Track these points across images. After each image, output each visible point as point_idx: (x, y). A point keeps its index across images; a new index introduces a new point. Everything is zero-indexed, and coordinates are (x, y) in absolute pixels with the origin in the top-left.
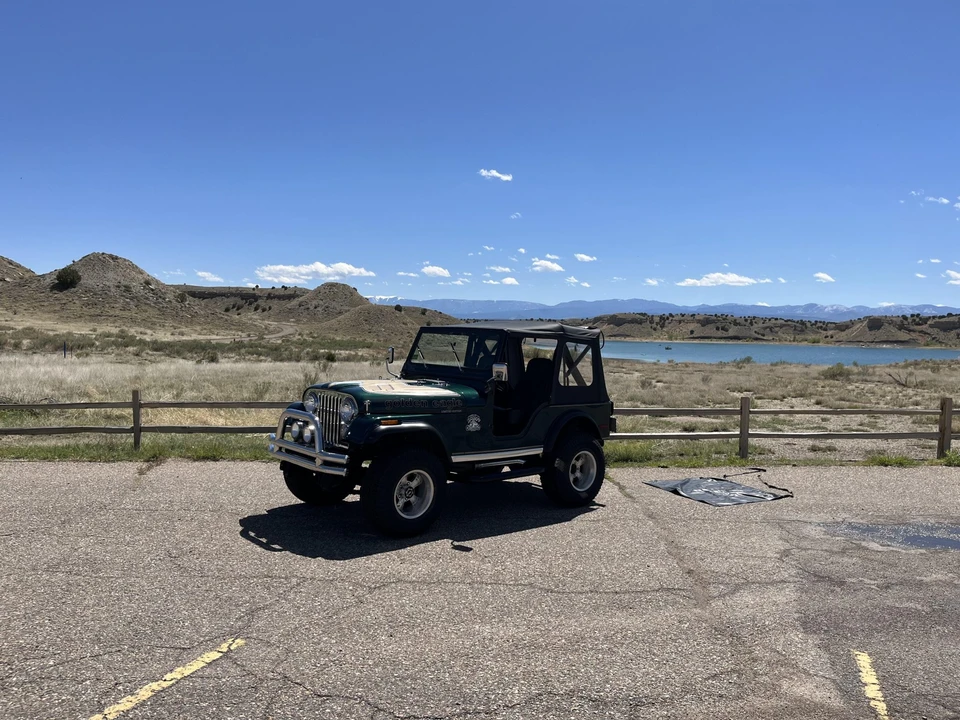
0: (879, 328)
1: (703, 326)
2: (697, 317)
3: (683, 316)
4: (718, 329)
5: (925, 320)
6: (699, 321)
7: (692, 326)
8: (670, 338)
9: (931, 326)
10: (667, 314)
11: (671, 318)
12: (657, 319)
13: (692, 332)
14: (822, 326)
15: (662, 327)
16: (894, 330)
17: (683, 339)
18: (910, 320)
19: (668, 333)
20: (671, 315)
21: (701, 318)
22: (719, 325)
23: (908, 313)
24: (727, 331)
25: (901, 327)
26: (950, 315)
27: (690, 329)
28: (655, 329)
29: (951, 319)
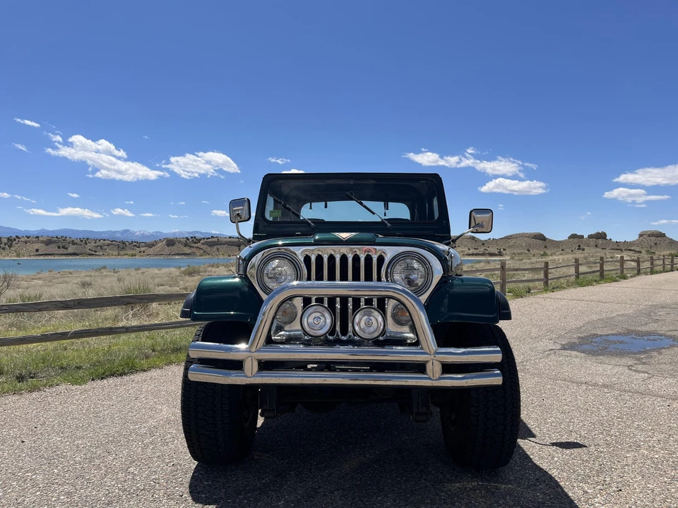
0: (173, 245)
1: (47, 245)
2: (41, 239)
3: (28, 238)
4: (59, 247)
5: (199, 241)
6: (42, 242)
7: (37, 246)
8: (18, 255)
9: (203, 244)
10: (14, 236)
11: (17, 240)
12: (5, 240)
13: (37, 250)
14: (136, 245)
15: (10, 246)
16: (182, 247)
17: (30, 256)
18: (190, 240)
19: (16, 251)
20: (17, 237)
21: (45, 239)
22: (60, 244)
23: (189, 236)
24: (67, 249)
25: (186, 245)
26: (212, 237)
27: (36, 248)
28: (4, 249)
29: (213, 240)
